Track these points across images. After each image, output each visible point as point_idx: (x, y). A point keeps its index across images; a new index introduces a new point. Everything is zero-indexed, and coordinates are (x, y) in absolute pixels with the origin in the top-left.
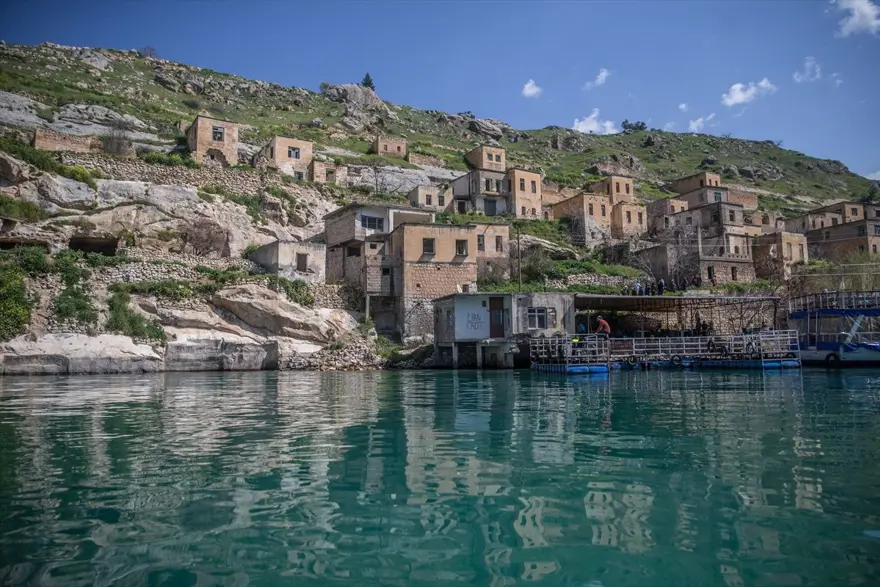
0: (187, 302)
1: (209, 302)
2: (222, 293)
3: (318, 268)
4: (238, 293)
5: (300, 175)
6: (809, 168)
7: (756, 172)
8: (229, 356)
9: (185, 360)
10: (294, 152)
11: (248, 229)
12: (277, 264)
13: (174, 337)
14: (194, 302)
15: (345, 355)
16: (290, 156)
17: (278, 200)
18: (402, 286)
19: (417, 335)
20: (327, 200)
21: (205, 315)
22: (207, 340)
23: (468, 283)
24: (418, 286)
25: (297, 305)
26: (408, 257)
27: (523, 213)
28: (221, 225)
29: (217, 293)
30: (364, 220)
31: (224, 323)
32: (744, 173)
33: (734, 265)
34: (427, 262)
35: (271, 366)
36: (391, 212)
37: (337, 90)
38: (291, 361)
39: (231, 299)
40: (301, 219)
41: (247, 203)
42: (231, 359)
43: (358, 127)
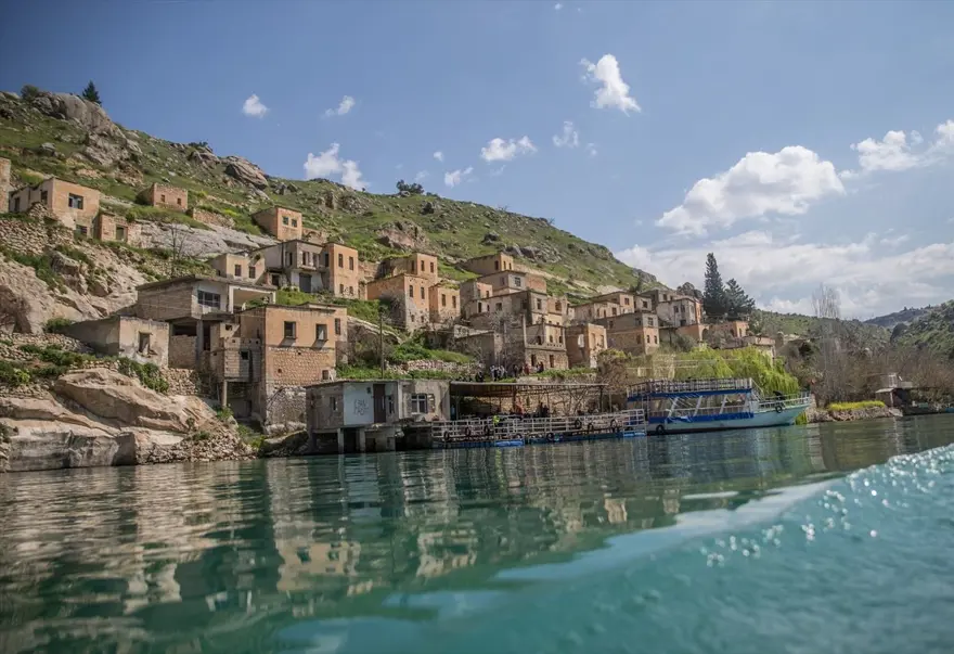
0: (26, 388)
1: (51, 389)
2: (68, 378)
3: (160, 349)
4: (87, 378)
5: (83, 230)
6: (581, 251)
7: (537, 252)
8: (77, 451)
9: (27, 458)
10: (76, 201)
11: (46, 298)
12: (117, 345)
13: (16, 430)
14: (35, 388)
15: (214, 445)
16: (70, 205)
17: (76, 264)
18: (262, 371)
19: (281, 424)
20: (126, 264)
21: (47, 403)
22: (54, 434)
23: (328, 368)
24: (280, 371)
25: (152, 392)
26: (269, 341)
27: (342, 292)
28: (14, 291)
29: (61, 378)
30: (200, 295)
31: (70, 414)
32: (527, 253)
33: (551, 353)
34: (289, 347)
35: (127, 461)
36: (232, 289)
37: (51, 99)
38: (152, 454)
39: (79, 385)
40: (103, 288)
41: (36, 265)
42: (79, 455)
43: (106, 163)
